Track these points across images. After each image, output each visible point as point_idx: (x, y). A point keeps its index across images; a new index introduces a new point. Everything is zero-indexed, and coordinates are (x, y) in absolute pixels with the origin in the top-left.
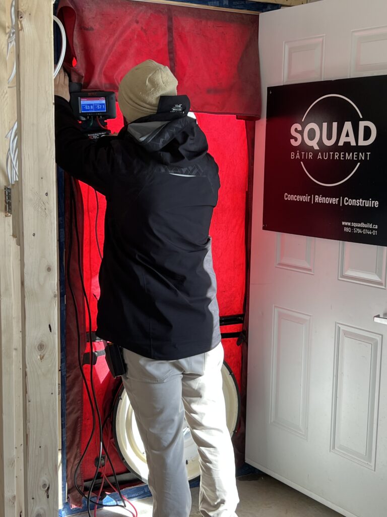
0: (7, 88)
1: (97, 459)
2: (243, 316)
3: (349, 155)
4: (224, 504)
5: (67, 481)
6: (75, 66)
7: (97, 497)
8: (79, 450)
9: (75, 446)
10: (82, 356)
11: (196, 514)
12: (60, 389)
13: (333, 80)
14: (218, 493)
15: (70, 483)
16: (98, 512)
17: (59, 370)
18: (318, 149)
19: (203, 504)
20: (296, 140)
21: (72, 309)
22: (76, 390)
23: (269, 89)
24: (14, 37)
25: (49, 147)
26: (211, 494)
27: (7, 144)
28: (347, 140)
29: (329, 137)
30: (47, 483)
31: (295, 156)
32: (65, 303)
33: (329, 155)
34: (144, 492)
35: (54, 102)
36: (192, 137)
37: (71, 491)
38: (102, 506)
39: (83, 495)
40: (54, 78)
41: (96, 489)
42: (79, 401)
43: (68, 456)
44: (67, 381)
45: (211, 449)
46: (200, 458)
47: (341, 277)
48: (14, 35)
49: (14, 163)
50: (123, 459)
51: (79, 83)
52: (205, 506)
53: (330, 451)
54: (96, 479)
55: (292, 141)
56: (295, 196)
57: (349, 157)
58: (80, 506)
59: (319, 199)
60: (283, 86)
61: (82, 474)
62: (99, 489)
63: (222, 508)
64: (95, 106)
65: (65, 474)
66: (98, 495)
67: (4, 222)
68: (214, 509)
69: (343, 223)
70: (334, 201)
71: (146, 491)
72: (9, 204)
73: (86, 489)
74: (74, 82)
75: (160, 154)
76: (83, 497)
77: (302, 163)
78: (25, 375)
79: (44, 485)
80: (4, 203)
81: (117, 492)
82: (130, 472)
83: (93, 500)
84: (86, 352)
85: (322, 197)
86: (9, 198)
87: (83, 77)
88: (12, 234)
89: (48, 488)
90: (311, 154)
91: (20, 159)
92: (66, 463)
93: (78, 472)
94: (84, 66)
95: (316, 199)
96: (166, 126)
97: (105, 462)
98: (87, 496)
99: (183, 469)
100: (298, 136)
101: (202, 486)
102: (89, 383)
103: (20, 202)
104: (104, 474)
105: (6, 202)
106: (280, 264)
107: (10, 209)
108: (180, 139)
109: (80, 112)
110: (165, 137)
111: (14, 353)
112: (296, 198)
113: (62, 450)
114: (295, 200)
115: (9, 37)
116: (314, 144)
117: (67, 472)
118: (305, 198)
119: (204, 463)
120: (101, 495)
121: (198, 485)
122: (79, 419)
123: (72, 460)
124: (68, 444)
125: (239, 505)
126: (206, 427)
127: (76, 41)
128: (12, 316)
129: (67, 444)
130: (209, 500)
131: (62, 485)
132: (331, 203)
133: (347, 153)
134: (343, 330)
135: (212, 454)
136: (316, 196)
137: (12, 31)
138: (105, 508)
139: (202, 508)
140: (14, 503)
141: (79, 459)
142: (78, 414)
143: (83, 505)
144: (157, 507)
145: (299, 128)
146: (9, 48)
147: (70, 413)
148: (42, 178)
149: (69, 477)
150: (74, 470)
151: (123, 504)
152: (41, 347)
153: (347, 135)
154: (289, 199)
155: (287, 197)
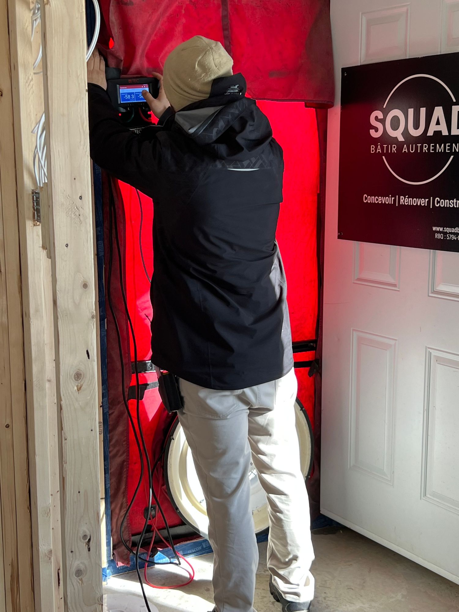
0: (32, 74)
1: (147, 510)
2: (315, 341)
3: (440, 147)
4: (296, 560)
5: (112, 535)
6: (112, 48)
7: (147, 553)
8: (125, 499)
9: (120, 494)
10: (127, 390)
11: (263, 573)
12: (102, 428)
13: (420, 57)
14: (289, 548)
15: (115, 537)
16: (149, 571)
17: (101, 406)
18: (404, 140)
19: (272, 559)
20: (376, 130)
21: (113, 334)
22: (120, 429)
23: (344, 70)
24: (39, 14)
25: (82, 143)
26: (281, 548)
27: (34, 140)
28: (438, 128)
29: (416, 126)
30: (88, 534)
31: (376, 149)
32: (106, 328)
33: (417, 147)
34: (202, 547)
35: (87, 88)
36: (252, 123)
37: (116, 547)
38: (154, 564)
39: (131, 551)
40: (86, 61)
41: (145, 544)
42: (124, 441)
43: (113, 506)
44: (110, 419)
45: (283, 497)
46: (269, 507)
47: (432, 293)
48: (40, 12)
49: (43, 163)
50: (177, 509)
51: (118, 69)
52: (274, 562)
53: (421, 499)
54: (145, 533)
55: (372, 132)
56: (377, 197)
57: (440, 149)
58: (128, 564)
59: (405, 201)
60: (361, 66)
61: (129, 527)
62: (149, 544)
63: (294, 565)
64: (137, 95)
65: (110, 528)
66: (148, 551)
67: (33, 233)
68: (285, 566)
69: (434, 229)
70: (423, 202)
71: (204, 547)
72: (38, 211)
73: (134, 544)
74: (111, 67)
75: (214, 146)
76: (131, 554)
77: (384, 157)
78: (60, 408)
79: (85, 536)
80: (32, 209)
81: (170, 548)
82: (185, 524)
83: (142, 557)
84: (132, 384)
85: (408, 198)
86: (38, 204)
87: (122, 61)
88: (41, 246)
89: (90, 540)
90: (394, 147)
91: (48, 157)
92: (110, 514)
93: (125, 524)
94: (123, 47)
95: (401, 200)
96: (220, 112)
97: (156, 513)
98: (135, 552)
99: (249, 521)
100: (379, 126)
101: (271, 540)
102: (135, 421)
103: (50, 206)
104: (155, 527)
105: (34, 209)
106: (359, 279)
107: (39, 216)
108: (237, 127)
109: (119, 103)
110: (220, 126)
111: (47, 385)
112: (377, 200)
113: (106, 499)
114: (377, 202)
115: (34, 13)
116: (398, 134)
117: (111, 525)
118: (388, 200)
119: (274, 512)
120: (151, 551)
121: (266, 539)
122: (125, 463)
123: (117, 511)
124: (113, 492)
125: (314, 563)
126: (275, 471)
127: (113, 18)
128: (44, 341)
129: (110, 493)
130: (279, 556)
131: (107, 539)
132: (419, 204)
133: (438, 145)
134: (435, 356)
135: (283, 503)
136: (401, 197)
137: (37, 6)
138: (157, 566)
139: (270, 564)
140: (50, 559)
141: (125, 509)
142: (124, 457)
143: (131, 563)
144: (219, 564)
145: (380, 115)
146: (34, 27)
147: (115, 456)
148: (75, 179)
149: (114, 530)
150: (119, 523)
151: (177, 562)
152: (78, 376)
153: (438, 123)
154: (369, 202)
155: (366, 198)
